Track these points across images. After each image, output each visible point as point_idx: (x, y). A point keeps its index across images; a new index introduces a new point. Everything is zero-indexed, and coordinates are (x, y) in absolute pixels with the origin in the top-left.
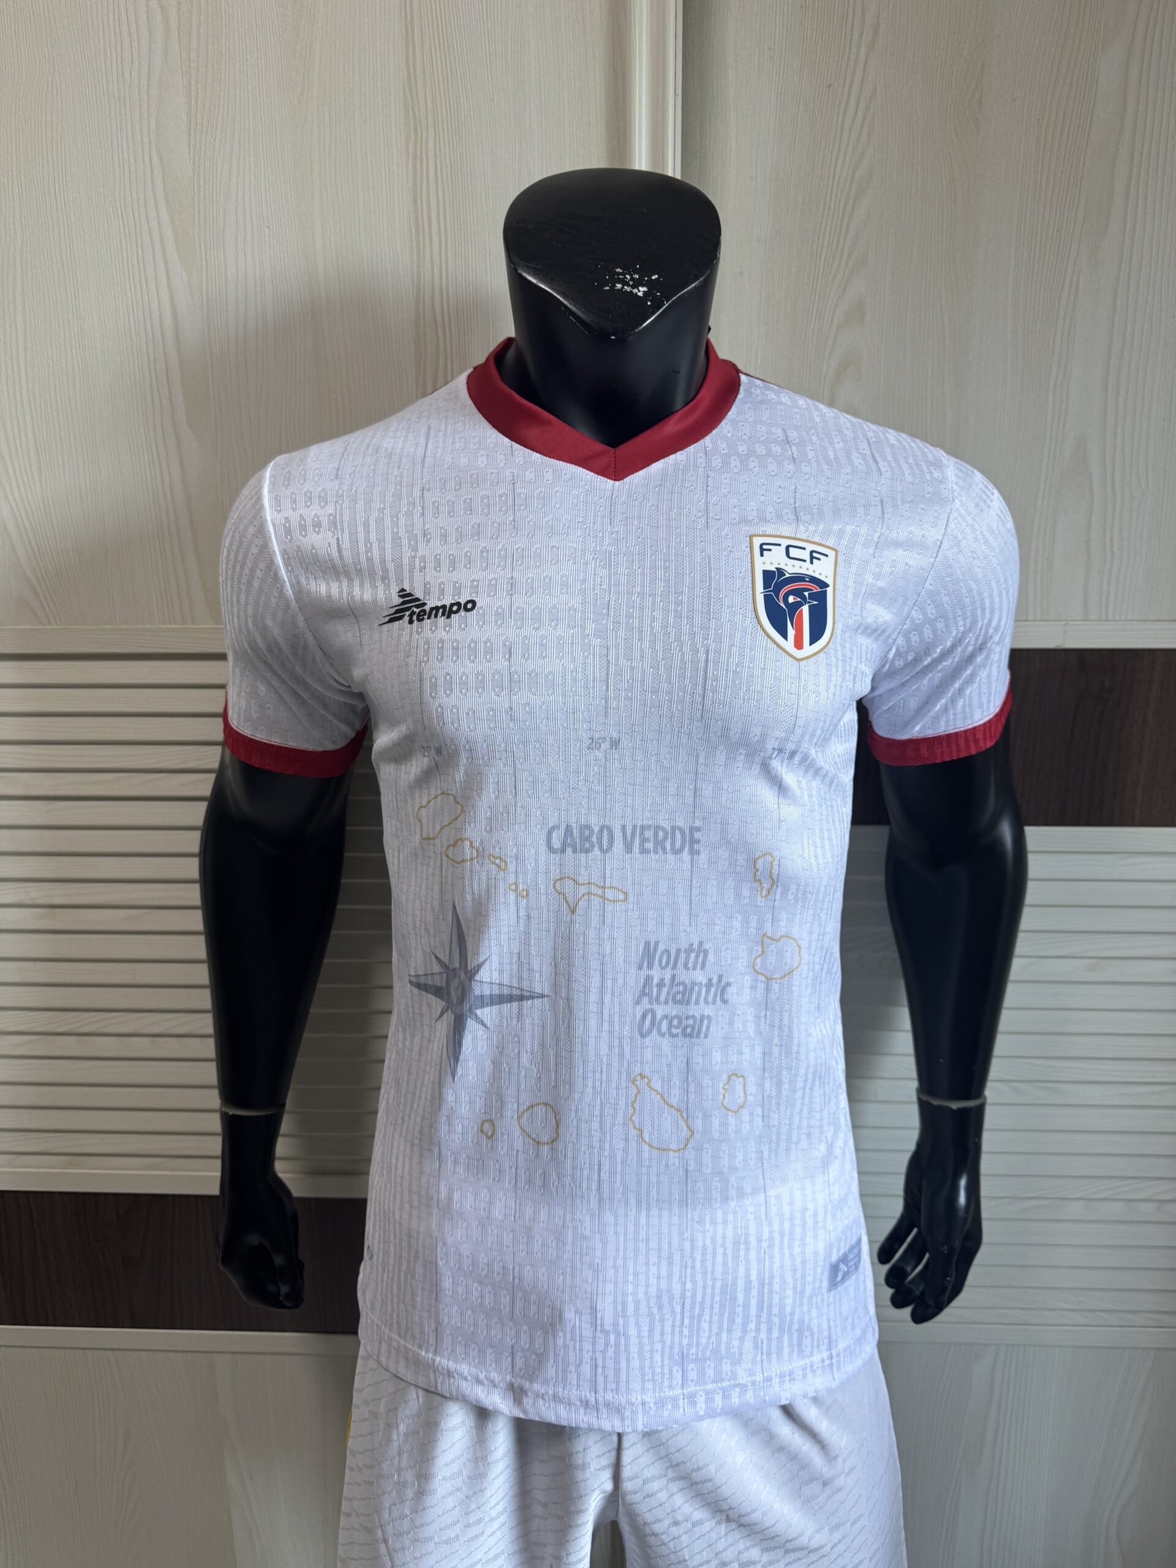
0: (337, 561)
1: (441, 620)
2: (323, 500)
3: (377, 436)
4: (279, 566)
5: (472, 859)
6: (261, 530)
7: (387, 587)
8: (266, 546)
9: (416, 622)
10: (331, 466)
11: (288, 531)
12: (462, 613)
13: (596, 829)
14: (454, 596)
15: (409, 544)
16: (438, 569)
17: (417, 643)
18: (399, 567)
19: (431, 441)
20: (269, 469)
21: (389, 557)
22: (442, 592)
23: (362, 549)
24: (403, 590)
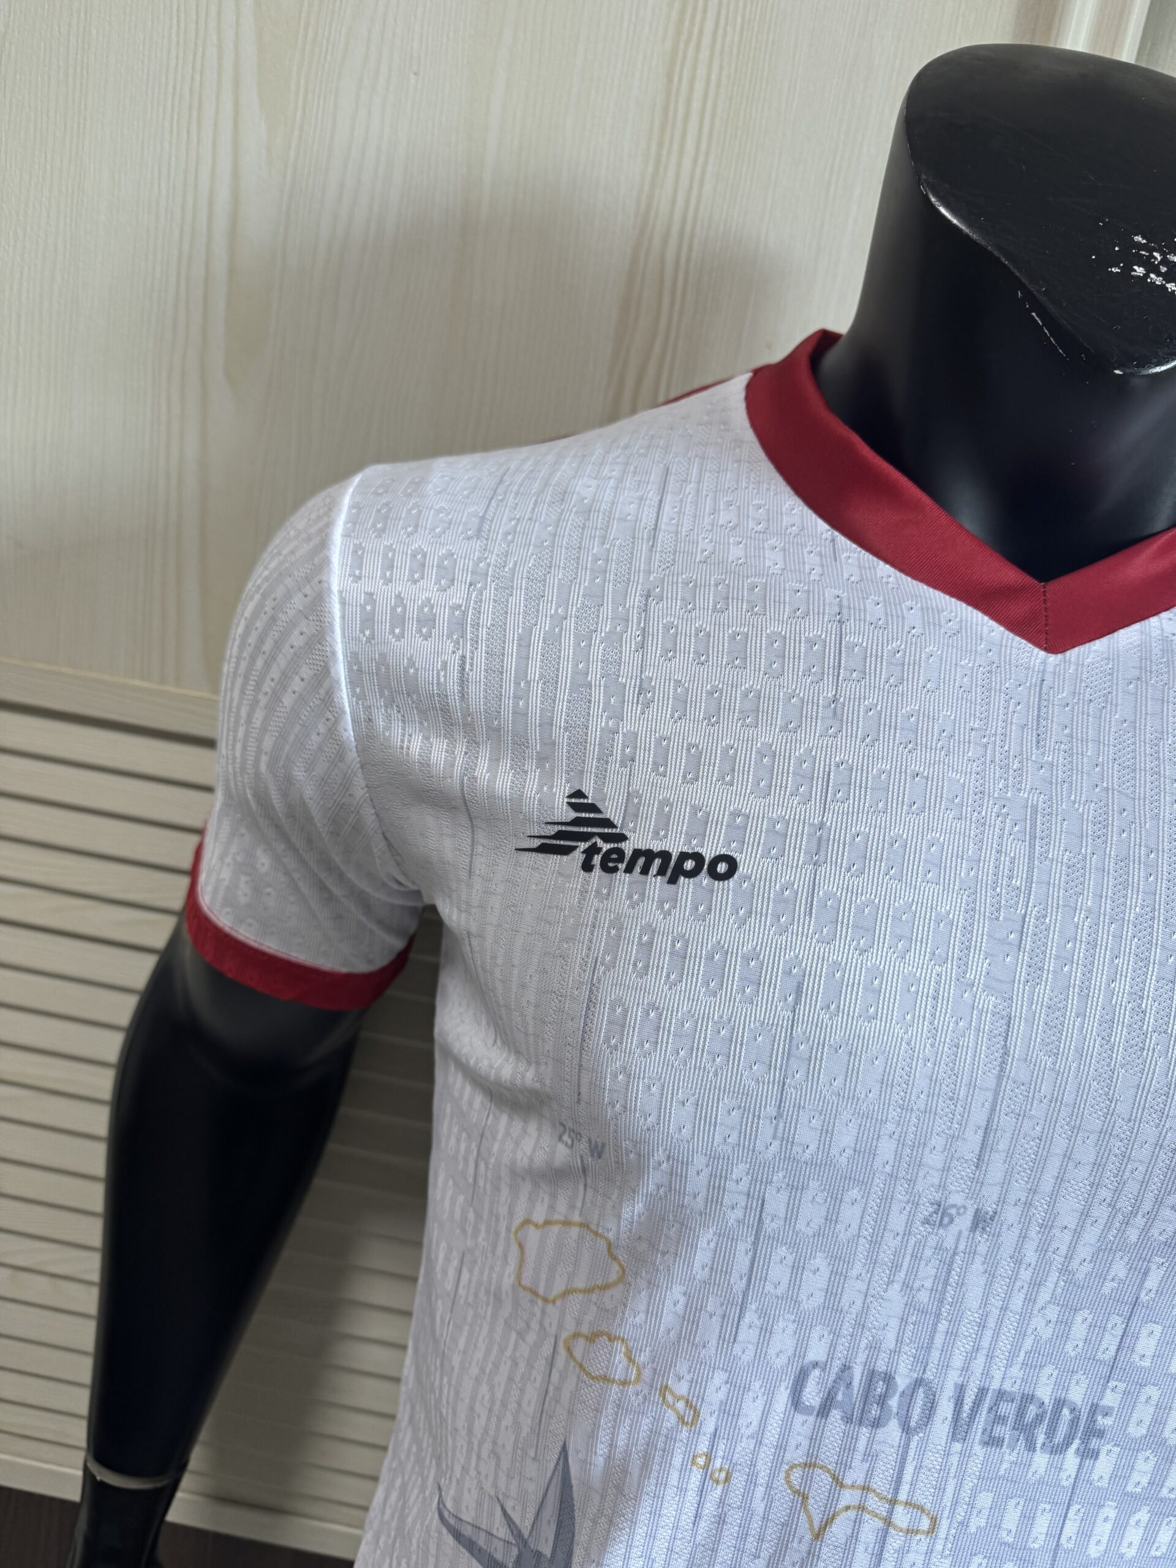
0: (454, 700)
1: (656, 884)
2: (447, 576)
3: (563, 467)
4: (338, 682)
5: (624, 1383)
6: (317, 605)
7: (548, 777)
8: (319, 638)
9: (597, 871)
10: (471, 509)
11: (368, 620)
12: (704, 879)
13: (902, 1382)
14: (690, 837)
15: (607, 703)
16: (661, 769)
17: (595, 918)
18: (579, 744)
19: (669, 498)
20: (351, 490)
21: (561, 720)
22: (665, 822)
23: (509, 689)
24: (579, 794)
